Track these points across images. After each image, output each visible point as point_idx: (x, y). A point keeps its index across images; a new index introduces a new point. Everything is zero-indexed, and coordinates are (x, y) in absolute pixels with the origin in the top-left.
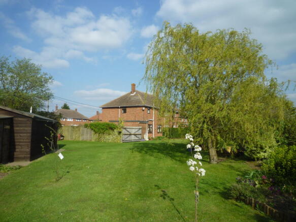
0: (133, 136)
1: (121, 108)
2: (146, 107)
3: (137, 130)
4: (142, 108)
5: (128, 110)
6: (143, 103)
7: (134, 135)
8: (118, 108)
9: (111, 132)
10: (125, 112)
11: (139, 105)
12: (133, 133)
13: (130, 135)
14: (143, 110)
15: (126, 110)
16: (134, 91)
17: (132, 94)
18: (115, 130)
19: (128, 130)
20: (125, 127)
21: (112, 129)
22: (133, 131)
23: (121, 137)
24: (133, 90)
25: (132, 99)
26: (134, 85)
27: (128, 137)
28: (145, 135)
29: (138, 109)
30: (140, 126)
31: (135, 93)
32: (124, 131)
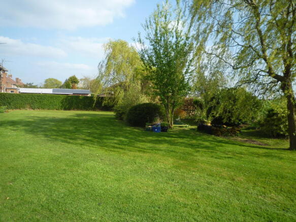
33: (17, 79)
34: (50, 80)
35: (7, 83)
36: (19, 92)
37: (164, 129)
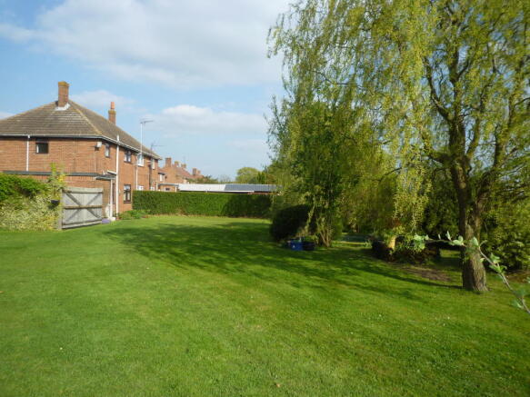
0: (85, 211)
1: (32, 138)
2: (104, 141)
3: (93, 196)
4: (93, 143)
5: (52, 144)
6: (98, 133)
7: (89, 208)
8: (25, 139)
9: (24, 201)
10: (44, 149)
11: (88, 135)
12: (84, 204)
13: (80, 208)
14: (97, 149)
15: (47, 145)
16: (66, 101)
17: (59, 109)
18: (39, 198)
19: (75, 196)
20: (67, 189)
21: (29, 193)
22: (85, 200)
23: (56, 215)
24: (63, 99)
25: (63, 119)
26: (64, 87)
27: (73, 216)
28: (107, 209)
29: (84, 144)
30: (99, 186)
31: (68, 106)
32: (65, 200)
33: (194, 170)
34: (245, 170)
35: (177, 176)
36: (178, 190)
37: (307, 246)
